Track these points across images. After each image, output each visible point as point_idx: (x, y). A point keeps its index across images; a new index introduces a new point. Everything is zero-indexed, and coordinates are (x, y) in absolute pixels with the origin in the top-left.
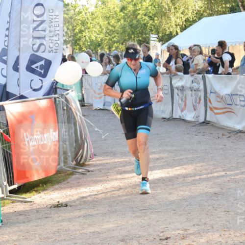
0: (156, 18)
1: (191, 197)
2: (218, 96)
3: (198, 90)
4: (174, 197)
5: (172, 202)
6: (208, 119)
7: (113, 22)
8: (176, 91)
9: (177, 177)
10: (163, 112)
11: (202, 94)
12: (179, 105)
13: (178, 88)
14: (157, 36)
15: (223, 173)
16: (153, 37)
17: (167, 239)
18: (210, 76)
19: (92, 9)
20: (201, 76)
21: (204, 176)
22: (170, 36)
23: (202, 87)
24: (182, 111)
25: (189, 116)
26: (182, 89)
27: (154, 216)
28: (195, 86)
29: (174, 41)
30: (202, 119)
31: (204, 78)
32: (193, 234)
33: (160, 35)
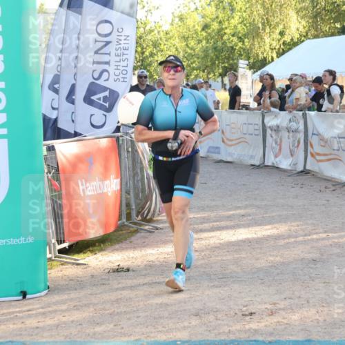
0: (246, 40)
1: (283, 264)
2: (322, 139)
3: (296, 131)
4: (262, 263)
5: (259, 270)
6: (308, 167)
7: (192, 43)
8: (269, 132)
9: (267, 238)
10: (252, 157)
11: (301, 136)
12: (273, 148)
13: (271, 128)
14: (247, 62)
15: (324, 235)
16: (243, 63)
17: (251, 314)
18: (313, 113)
19: (166, 27)
20: (301, 113)
21: (301, 238)
22: (264, 63)
23: (302, 127)
24: (276, 156)
25: (285, 164)
26: (277, 129)
27: (236, 286)
28: (294, 125)
29: (269, 69)
30: (300, 168)
31: (305, 116)
32: (283, 309)
33: (252, 61)
